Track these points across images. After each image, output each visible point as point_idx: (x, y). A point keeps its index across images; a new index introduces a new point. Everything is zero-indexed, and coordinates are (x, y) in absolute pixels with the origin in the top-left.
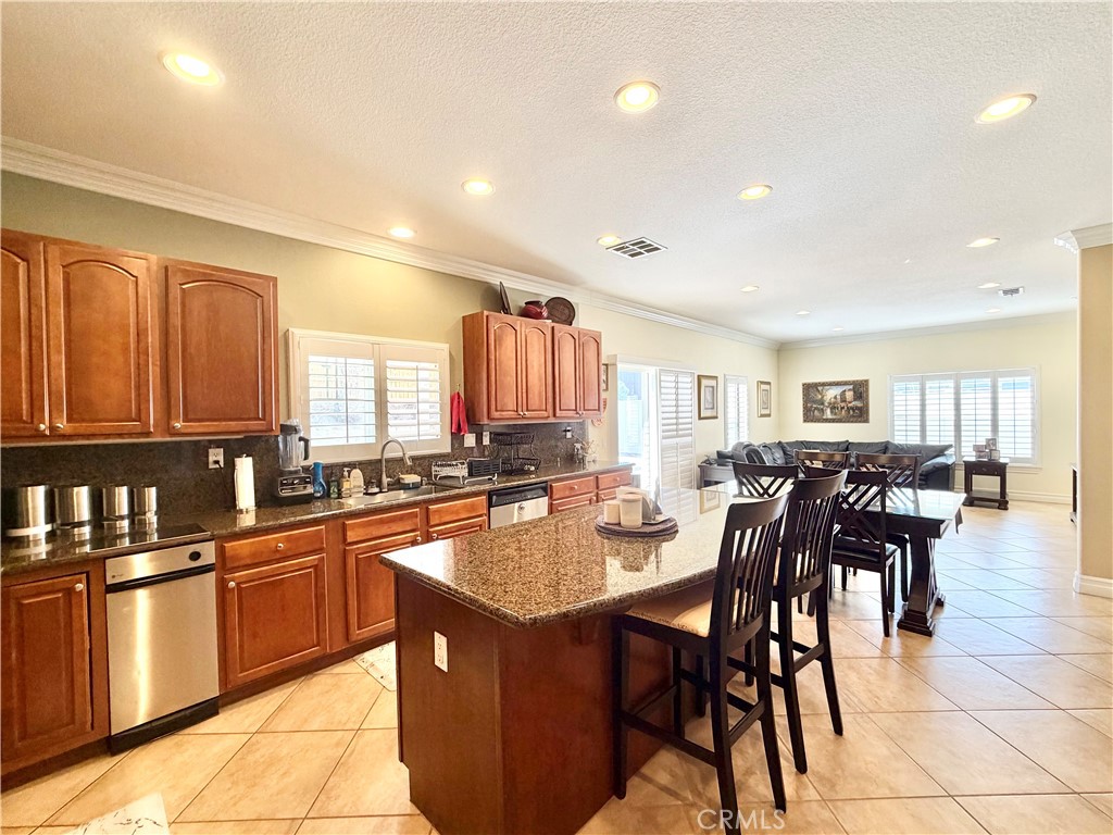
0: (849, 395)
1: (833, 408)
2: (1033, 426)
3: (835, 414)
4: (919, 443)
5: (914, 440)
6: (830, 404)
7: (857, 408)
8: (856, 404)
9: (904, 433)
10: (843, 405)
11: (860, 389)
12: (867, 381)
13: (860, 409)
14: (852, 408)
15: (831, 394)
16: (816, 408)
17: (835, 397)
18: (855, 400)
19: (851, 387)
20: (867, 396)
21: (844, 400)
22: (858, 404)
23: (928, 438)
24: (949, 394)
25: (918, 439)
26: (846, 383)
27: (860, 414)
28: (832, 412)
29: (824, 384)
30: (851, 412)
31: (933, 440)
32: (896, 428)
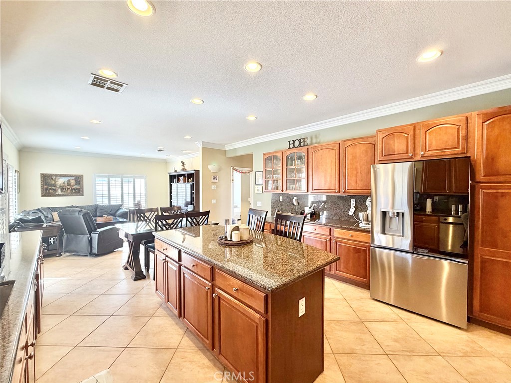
0: (73, 182)
1: (63, 188)
2: (145, 196)
3: (64, 192)
4: (107, 204)
5: (106, 203)
6: (60, 186)
7: (77, 189)
8: (76, 187)
9: (101, 200)
10: (69, 187)
11: (79, 179)
12: (82, 175)
13: (79, 189)
14: (74, 189)
15: (61, 181)
16: (50, 189)
17: (64, 183)
18: (76, 184)
19: (74, 178)
20: (83, 183)
21: (69, 184)
22: (77, 186)
23: (111, 202)
24: (119, 184)
25: (107, 202)
26: (70, 176)
27: (79, 192)
28: (62, 191)
29: (56, 175)
30: (74, 191)
31: (113, 203)
32: (97, 198)
